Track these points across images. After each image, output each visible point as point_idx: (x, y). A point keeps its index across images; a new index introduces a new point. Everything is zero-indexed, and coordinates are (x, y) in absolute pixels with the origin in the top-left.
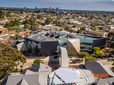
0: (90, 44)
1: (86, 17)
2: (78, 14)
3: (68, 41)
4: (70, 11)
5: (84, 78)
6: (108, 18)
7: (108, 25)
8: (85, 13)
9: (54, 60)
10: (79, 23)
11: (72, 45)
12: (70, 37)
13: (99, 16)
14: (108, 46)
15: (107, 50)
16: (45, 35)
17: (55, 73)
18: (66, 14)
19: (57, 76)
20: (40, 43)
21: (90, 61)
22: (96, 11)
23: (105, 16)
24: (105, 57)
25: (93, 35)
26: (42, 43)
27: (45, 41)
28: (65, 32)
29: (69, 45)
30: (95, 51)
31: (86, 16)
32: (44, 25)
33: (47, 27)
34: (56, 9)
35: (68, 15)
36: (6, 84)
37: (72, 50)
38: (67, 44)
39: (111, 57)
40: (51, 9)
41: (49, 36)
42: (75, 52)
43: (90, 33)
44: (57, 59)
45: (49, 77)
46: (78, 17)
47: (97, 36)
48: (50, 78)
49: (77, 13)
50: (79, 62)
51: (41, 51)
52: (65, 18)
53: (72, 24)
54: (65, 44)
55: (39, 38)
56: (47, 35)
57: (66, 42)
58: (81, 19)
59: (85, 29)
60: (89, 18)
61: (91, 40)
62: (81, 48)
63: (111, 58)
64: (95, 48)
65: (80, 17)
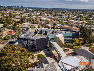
1: (50, 14)
2: (43, 11)
4: (34, 9)
5: (82, 61)
6: (67, 14)
7: (70, 20)
8: (48, 10)
10: (49, 20)
11: (59, 39)
13: (59, 13)
17: (62, 62)
18: (33, 12)
20: (35, 41)
22: (55, 8)
23: (64, 13)
24: (82, 44)
25: (65, 29)
27: (38, 39)
28: (43, 28)
29: (56, 39)
33: (24, 25)
34: (21, 7)
35: (34, 12)
37: (59, 42)
46: (44, 14)
47: (69, 30)
49: (41, 10)
50: (67, 51)
51: (36, 47)
52: (34, 16)
56: (36, 33)
57: (54, 37)
58: (47, 16)
59: (56, 25)
60: (54, 15)
63: (85, 45)
65: (46, 14)
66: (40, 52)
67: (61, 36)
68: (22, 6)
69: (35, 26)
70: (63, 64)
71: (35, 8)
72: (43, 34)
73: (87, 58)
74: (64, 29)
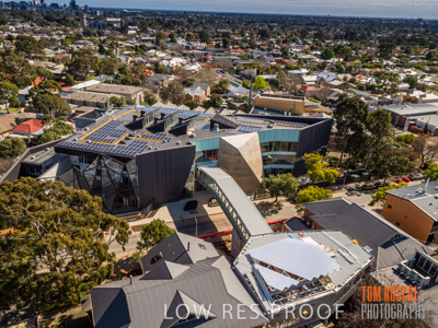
0: (290, 144)
1: (202, 42)
2: (168, 26)
3: (223, 143)
4: (127, 14)
5: (338, 255)
6: (278, 42)
7: (290, 69)
8: (190, 21)
10: (193, 68)
11: (240, 154)
12: (223, 126)
13: (242, 34)
15: (335, 159)
16: (127, 126)
18: (123, 30)
20: (134, 161)
21: (316, 201)
22: (223, 14)
23: (264, 35)
24: (340, 182)
25: (269, 110)
26: (140, 159)
29: (226, 156)
30: (312, 168)
31: (203, 38)
32: (68, 83)
33: (85, 89)
34: (68, 5)
35: (130, 32)
37: (240, 171)
38: (219, 153)
39: (353, 180)
40: (44, 6)
42: (248, 178)
43: (257, 103)
44: (198, 210)
45: (242, 273)
46: (173, 41)
47: (283, 113)
48: (245, 276)
49: (159, 21)
50: (272, 212)
51: (136, 190)
52: (127, 47)
53: (172, 73)
56: (135, 125)
57: (216, 146)
58: (187, 48)
59: (228, 91)
60: (218, 46)
62: (265, 160)
63: (352, 185)
64: (309, 155)
65: (181, 42)
67: (246, 143)
68: (73, 4)
69: (130, 95)
70: (253, 268)
71: (133, 13)
72: (170, 132)
73: (362, 244)
74: (262, 109)
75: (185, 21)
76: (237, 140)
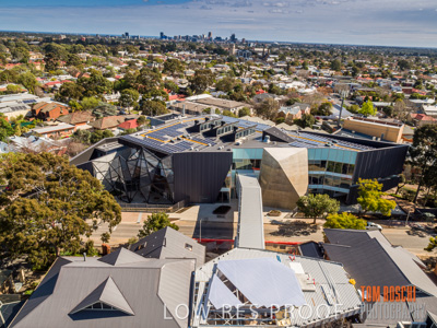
1: (332, 69)
2: (308, 56)
3: (266, 154)
4: (276, 46)
5: (319, 291)
6: (416, 73)
7: (415, 98)
8: (331, 53)
9: (214, 218)
10: (308, 90)
11: (280, 168)
12: (274, 139)
13: (381, 64)
14: (412, 179)
15: (409, 192)
17: (215, 265)
18: (264, 57)
19: (223, 278)
20: (170, 158)
23: (403, 65)
25: (357, 133)
26: (176, 157)
27: (187, 151)
28: (259, 120)
29: (267, 167)
30: (364, 195)
31: (334, 66)
32: (187, 95)
33: (196, 101)
35: (269, 60)
36: (51, 292)
37: (280, 185)
38: (262, 165)
39: (424, 219)
40: (211, 39)
41: (200, 135)
42: (289, 194)
43: (346, 126)
44: (227, 215)
45: (196, 280)
46: (304, 66)
47: (371, 138)
49: (302, 52)
50: (303, 233)
51: (171, 185)
52: (257, 72)
53: (283, 93)
54: (254, 165)
55: (166, 142)
56: (194, 129)
57: (259, 156)
58: (315, 74)
59: (330, 114)
60: (346, 74)
61: (348, 153)
62: (313, 180)
64: (363, 181)
65: (312, 69)
66: (182, 211)
68: (233, 37)
70: (211, 280)
72: (221, 138)
74: (349, 131)
75: (327, 53)
76: (279, 153)
